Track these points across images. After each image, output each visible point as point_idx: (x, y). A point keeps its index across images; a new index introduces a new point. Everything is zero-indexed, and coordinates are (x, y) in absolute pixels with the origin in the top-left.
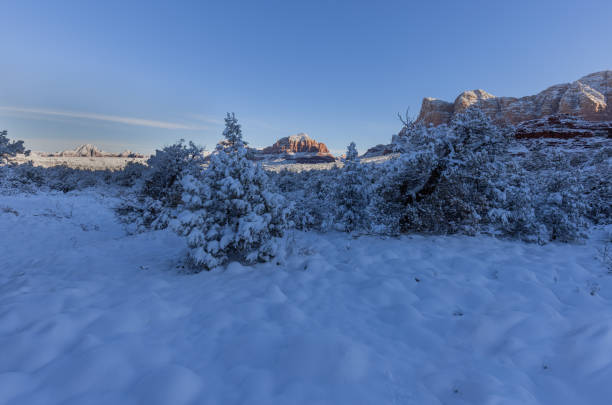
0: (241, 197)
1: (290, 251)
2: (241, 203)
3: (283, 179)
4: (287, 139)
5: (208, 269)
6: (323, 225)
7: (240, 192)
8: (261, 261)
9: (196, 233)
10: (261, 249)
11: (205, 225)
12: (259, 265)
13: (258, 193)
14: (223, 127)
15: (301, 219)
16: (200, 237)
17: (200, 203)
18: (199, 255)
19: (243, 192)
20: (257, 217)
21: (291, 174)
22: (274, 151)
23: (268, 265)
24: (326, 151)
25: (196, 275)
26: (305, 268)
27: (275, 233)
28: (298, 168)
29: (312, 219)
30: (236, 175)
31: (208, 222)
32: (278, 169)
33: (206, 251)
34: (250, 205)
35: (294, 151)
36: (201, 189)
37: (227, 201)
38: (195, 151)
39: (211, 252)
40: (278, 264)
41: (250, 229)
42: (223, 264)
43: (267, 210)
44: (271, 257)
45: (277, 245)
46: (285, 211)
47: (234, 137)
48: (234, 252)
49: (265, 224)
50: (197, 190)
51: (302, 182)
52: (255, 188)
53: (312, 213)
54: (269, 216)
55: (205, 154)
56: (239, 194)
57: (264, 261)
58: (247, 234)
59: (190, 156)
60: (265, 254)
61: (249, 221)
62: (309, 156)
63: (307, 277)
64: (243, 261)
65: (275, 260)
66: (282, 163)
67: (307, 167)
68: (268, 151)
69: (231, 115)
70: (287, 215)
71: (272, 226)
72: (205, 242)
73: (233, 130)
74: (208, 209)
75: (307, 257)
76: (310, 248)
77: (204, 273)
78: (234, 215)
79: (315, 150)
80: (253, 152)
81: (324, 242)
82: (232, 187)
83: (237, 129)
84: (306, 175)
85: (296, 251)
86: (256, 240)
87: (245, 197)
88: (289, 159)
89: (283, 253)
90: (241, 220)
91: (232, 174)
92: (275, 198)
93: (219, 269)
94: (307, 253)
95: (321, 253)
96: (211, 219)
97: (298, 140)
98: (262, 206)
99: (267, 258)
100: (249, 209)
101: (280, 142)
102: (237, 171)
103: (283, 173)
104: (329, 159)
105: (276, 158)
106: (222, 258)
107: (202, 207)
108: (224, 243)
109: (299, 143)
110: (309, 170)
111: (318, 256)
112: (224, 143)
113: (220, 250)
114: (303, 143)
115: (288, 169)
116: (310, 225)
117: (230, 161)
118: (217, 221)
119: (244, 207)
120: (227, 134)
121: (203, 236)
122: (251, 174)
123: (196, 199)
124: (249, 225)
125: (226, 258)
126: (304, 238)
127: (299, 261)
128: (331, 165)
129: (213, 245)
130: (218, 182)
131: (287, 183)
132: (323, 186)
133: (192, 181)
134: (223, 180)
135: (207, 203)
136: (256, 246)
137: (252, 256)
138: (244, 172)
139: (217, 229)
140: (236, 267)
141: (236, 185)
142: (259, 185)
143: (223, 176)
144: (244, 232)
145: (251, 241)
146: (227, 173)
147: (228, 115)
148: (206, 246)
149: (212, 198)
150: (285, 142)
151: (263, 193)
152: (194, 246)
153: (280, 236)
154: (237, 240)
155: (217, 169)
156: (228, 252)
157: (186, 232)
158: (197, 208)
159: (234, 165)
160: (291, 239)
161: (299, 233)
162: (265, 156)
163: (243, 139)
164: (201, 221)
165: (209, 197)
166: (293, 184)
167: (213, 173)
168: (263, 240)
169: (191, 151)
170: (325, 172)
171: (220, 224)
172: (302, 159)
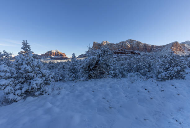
0: (31, 72)
1: (53, 89)
2: (31, 75)
3: (50, 65)
4: (51, 51)
5: (16, 102)
6: (65, 80)
7: (30, 70)
8: (41, 94)
9: (9, 88)
10: (41, 90)
11: (14, 84)
12: (41, 96)
13: (38, 70)
14: (22, 45)
15: (57, 78)
16: (11, 90)
18: (11, 97)
19: (32, 70)
20: (39, 79)
21: (53, 63)
22: (46, 56)
23: (44, 95)
24: (65, 56)
25: (10, 105)
26: (59, 94)
27: (47, 84)
28: (56, 61)
29: (61, 78)
30: (29, 64)
31: (15, 83)
32: (48, 62)
33: (15, 94)
34: (35, 75)
35: (54, 56)
36: (10, 70)
37: (25, 74)
38: (7, 55)
39: (17, 94)
40: (48, 94)
41: (36, 83)
42: (24, 98)
43: (43, 76)
44: (46, 92)
45: (48, 88)
46: (51, 76)
47: (27, 50)
48: (29, 93)
49: (43, 81)
50: (8, 71)
51: (57, 66)
53: (61, 76)
54: (44, 78)
55: (13, 56)
56: (30, 71)
57: (43, 94)
58: (35, 85)
59: (4, 57)
60: (43, 92)
61: (35, 81)
62: (59, 57)
63: (60, 97)
64: (34, 96)
65: (47, 94)
66: (49, 60)
67: (59, 61)
68: (43, 55)
69: (25, 41)
70: (51, 77)
71: (45, 82)
72: (14, 91)
73: (26, 47)
74: (15, 78)
75: (60, 90)
76: (61, 87)
77: (14, 103)
78: (28, 79)
79: (61, 55)
80: (37, 55)
81: (65, 85)
82: (26, 69)
83: (29, 47)
84: (59, 64)
85: (55, 89)
86: (39, 87)
87: (33, 72)
88: (52, 58)
89: (50, 90)
90: (32, 81)
91: (26, 64)
92: (47, 72)
93: (22, 101)
94: (59, 89)
95: (64, 88)
96: (17, 82)
97: (55, 52)
98: (41, 75)
99: (44, 93)
101: (48, 52)
102: (29, 62)
103: (50, 63)
104: (67, 58)
105: (46, 58)
106: (23, 96)
107: (12, 77)
108: (24, 90)
109: (56, 53)
110: (60, 62)
111: (63, 89)
112: (22, 52)
113: (22, 93)
114: (57, 53)
115: (52, 62)
116: (60, 80)
117: (25, 59)
118: (20, 82)
119: (33, 76)
120: (23, 48)
121: (13, 89)
122: (35, 64)
123: (8, 74)
124: (35, 82)
125: (25, 96)
127: (57, 92)
128: (67, 60)
129: (19, 92)
130: (20, 67)
131: (51, 67)
132: (65, 67)
133: (5, 67)
134: (22, 66)
135: (14, 76)
136: (39, 89)
137: (37, 93)
138: (32, 62)
139: (20, 85)
140: (30, 99)
141: (29, 68)
142: (39, 67)
143: (22, 64)
144: (33, 85)
145: (37, 88)
146: (24, 63)
147: (24, 41)
148: (15, 93)
149: (17, 73)
150: (50, 52)
151: (41, 70)
152: (8, 94)
153: (49, 85)
154: (30, 88)
155: (19, 62)
156: (26, 93)
157: (3, 88)
158: (9, 78)
159: (27, 60)
160: (53, 85)
161: (57, 83)
162: (42, 57)
163: (31, 51)
164: (11, 83)
165: (15, 73)
166: (54, 67)
167: (17, 64)
168: (42, 87)
169: (4, 55)
170: (65, 63)
171: (22, 83)
172: (57, 58)
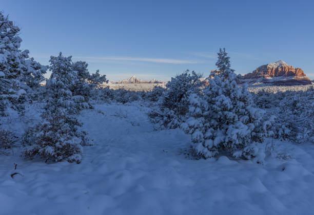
0: (230, 110)
1: (268, 155)
2: (231, 115)
3: (260, 98)
4: (265, 66)
5: (205, 158)
6: (298, 137)
7: (230, 106)
8: (244, 158)
9: (198, 133)
10: (245, 149)
11: (204, 128)
12: (242, 161)
13: (243, 108)
15: (278, 131)
16: (200, 136)
17: (201, 113)
18: (199, 148)
19: (232, 106)
20: (243, 126)
21: (268, 94)
22: (253, 77)
23: (250, 162)
24: (303, 74)
25: (196, 161)
26: (283, 170)
27: (255, 139)
28: (274, 90)
29: (287, 131)
30: (228, 93)
31: (206, 127)
32: (256, 90)
33: (204, 145)
34: (237, 116)
35: (272, 76)
36: (201, 104)
37: (220, 113)
38: (196, 77)
39: (207, 147)
40: (258, 163)
41: (237, 134)
42: (215, 156)
43: (251, 120)
44: (253, 157)
45: (259, 149)
46: (266, 123)
47: (224, 66)
48: (223, 149)
49: (249, 131)
50: (199, 104)
51: (278, 101)
52: (242, 104)
53: (289, 127)
54: (253, 126)
55: (202, 80)
56: (229, 108)
57: (246, 159)
58: (234, 137)
59: (193, 81)
60: (247, 154)
61: (237, 128)
62: (285, 79)
63: (285, 177)
64: (230, 156)
65: (255, 160)
66: (260, 86)
67: (283, 89)
68: (248, 76)
69: (223, 50)
70: (268, 126)
71: (254, 134)
72: (203, 140)
73: (223, 60)
74: (206, 117)
75: (285, 162)
76: (288, 154)
77: (202, 160)
78: (223, 123)
79: (292, 74)
80: (239, 77)
81: (300, 151)
82: (224, 103)
83: (227, 60)
84: (282, 96)
85: (274, 155)
86: (241, 142)
87: (234, 110)
88: (266, 82)
89: (263, 155)
90: (231, 126)
91: (223, 93)
92: (259, 113)
93: (213, 159)
94: (284, 158)
95: (298, 159)
96: (208, 124)
97: (275, 67)
98: (247, 117)
99: (249, 157)
100: (236, 119)
101: (259, 69)
102: (228, 91)
103: (260, 94)
104: (306, 82)
105: (255, 82)
106: (215, 152)
107: (202, 116)
108: (217, 141)
109: (277, 69)
110: (284, 91)
111: (294, 162)
112: (216, 72)
113: (214, 146)
114: (280, 69)
115: (265, 91)
116: (285, 136)
117: (223, 84)
118: (211, 126)
119: (232, 117)
120: (218, 65)
121: (202, 136)
122: (239, 94)
123: (198, 110)
124: (237, 131)
125: (218, 152)
126: (281, 146)
127: (278, 163)
128: (307, 87)
129: (209, 142)
130: (213, 99)
131: (264, 101)
132: (298, 105)
133: (196, 98)
134: (217, 98)
135: (206, 113)
136: (241, 147)
137: (237, 154)
138: (233, 91)
139: (212, 132)
140: (224, 160)
141: (227, 101)
142: (244, 101)
143: (217, 94)
144: (232, 135)
145: (237, 142)
146: (220, 92)
147: (220, 50)
148: (204, 143)
149: (209, 110)
150: (264, 69)
151: (248, 108)
152: (195, 142)
153: (261, 142)
154: (227, 140)
155: (213, 89)
156: (219, 148)
157: (191, 132)
158: (198, 116)
159: (226, 86)
160: (270, 145)
161: (277, 142)
162: (246, 80)
163: (231, 68)
164: (201, 125)
165: (206, 109)
166: (269, 102)
167: (210, 92)
168: (246, 143)
169: (193, 78)
170: (301, 93)
171: (214, 129)
172: (278, 82)
